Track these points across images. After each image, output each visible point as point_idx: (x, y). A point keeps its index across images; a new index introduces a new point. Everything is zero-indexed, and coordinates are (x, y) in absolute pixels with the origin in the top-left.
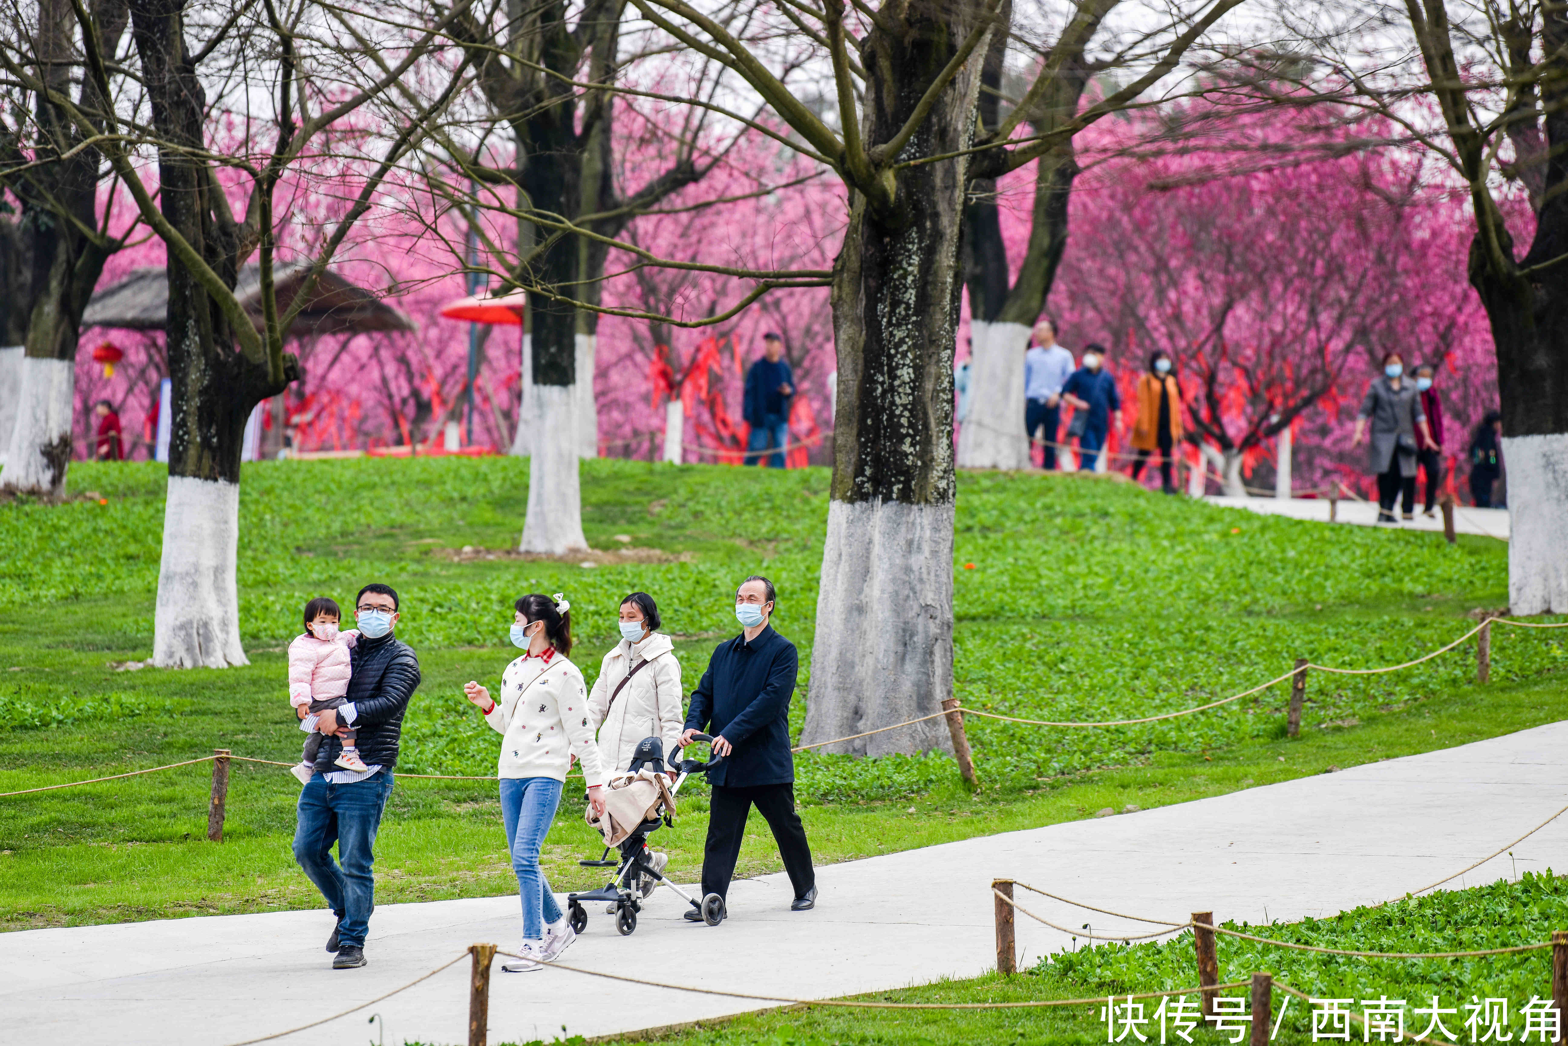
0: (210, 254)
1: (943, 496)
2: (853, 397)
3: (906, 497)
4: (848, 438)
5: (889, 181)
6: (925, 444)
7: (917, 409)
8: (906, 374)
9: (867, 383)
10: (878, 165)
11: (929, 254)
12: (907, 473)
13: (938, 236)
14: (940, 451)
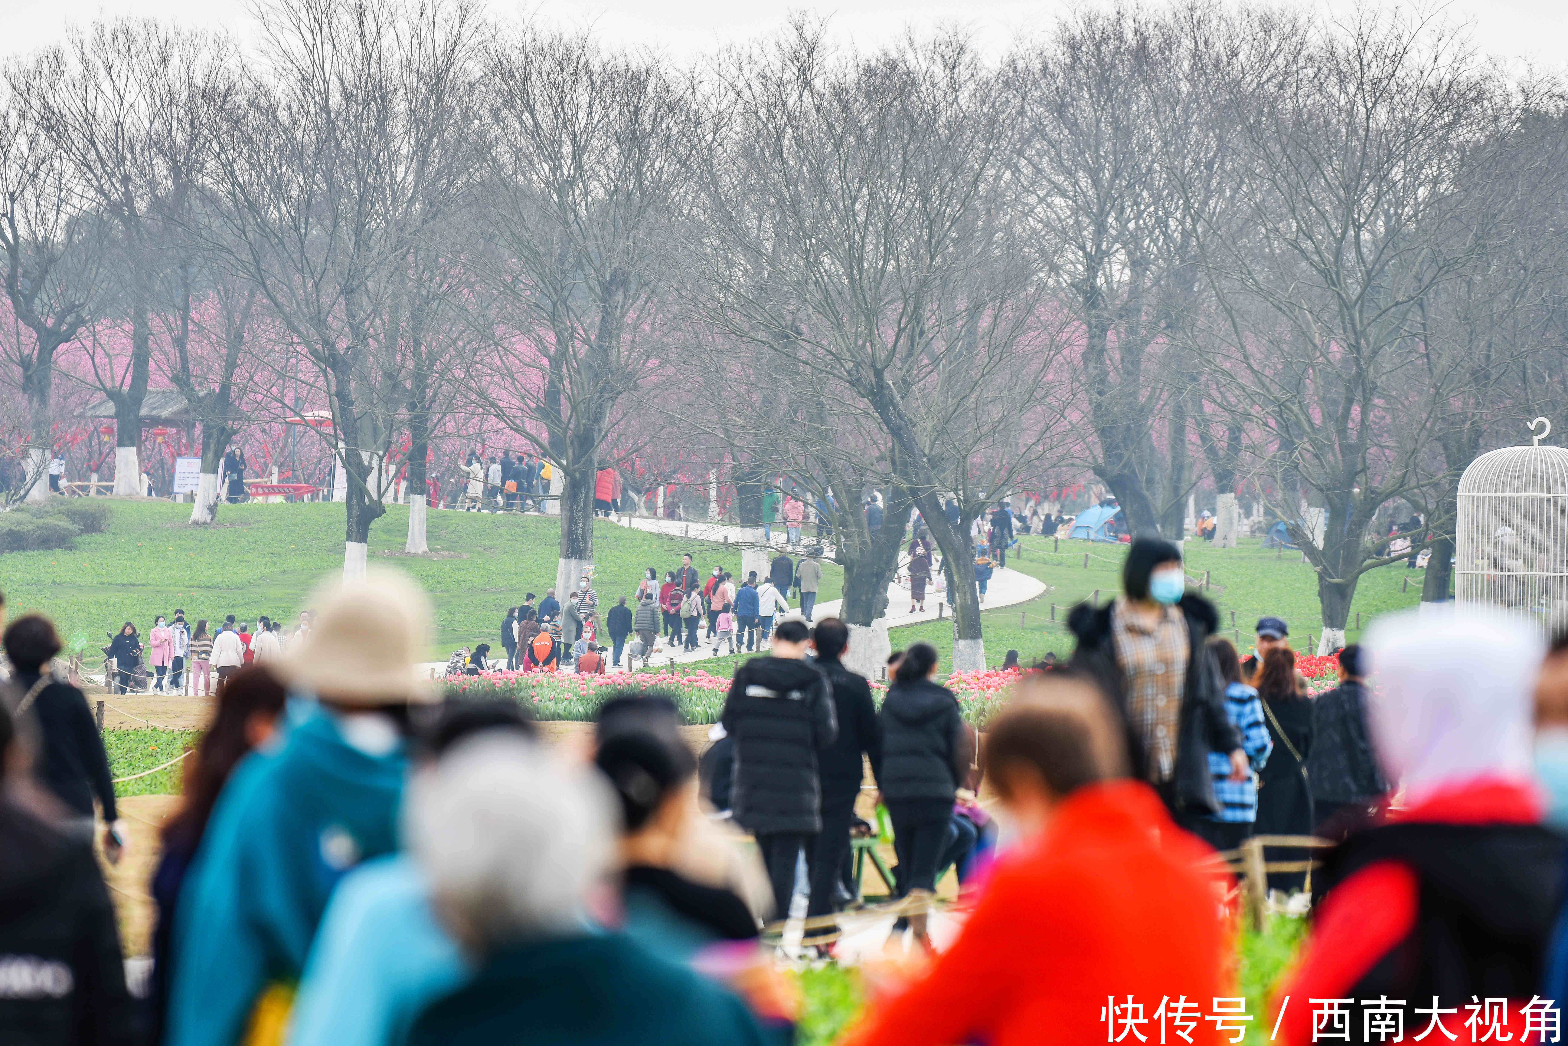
0: (359, 475)
1: (590, 557)
2: (566, 530)
3: (581, 558)
4: (565, 542)
5: (577, 475)
6: (585, 543)
7: (584, 534)
8: (581, 525)
9: (570, 526)
10: (575, 471)
11: (587, 493)
12: (581, 551)
13: (589, 488)
14: (589, 545)
